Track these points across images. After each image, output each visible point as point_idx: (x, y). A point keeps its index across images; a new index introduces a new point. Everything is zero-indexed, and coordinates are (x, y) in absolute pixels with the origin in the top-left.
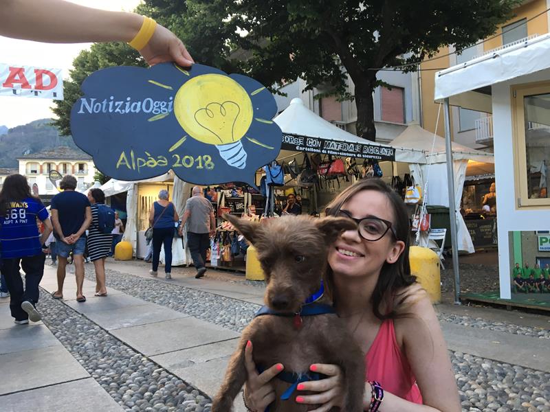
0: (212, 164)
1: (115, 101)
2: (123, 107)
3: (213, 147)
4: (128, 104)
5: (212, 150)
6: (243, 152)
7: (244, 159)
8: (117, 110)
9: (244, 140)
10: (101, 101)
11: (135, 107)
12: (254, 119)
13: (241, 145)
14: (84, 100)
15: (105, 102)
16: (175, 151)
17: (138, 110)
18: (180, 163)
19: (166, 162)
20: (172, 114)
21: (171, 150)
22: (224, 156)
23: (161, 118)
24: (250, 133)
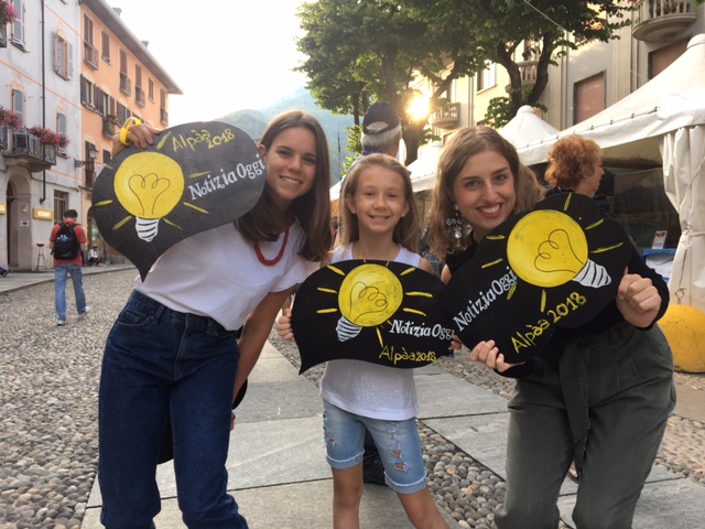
0: (582, 297)
1: (474, 303)
2: (483, 303)
3: (571, 282)
4: (484, 298)
5: (573, 286)
6: (599, 268)
7: (605, 272)
8: (482, 308)
9: (591, 256)
10: (465, 311)
11: (491, 297)
12: (585, 231)
13: (592, 263)
14: (455, 319)
15: (469, 310)
16: (547, 309)
17: (494, 297)
18: (558, 315)
19: (546, 322)
20: (519, 280)
21: (542, 310)
22: (586, 283)
23: (514, 289)
24: (591, 247)
